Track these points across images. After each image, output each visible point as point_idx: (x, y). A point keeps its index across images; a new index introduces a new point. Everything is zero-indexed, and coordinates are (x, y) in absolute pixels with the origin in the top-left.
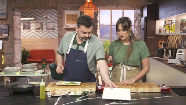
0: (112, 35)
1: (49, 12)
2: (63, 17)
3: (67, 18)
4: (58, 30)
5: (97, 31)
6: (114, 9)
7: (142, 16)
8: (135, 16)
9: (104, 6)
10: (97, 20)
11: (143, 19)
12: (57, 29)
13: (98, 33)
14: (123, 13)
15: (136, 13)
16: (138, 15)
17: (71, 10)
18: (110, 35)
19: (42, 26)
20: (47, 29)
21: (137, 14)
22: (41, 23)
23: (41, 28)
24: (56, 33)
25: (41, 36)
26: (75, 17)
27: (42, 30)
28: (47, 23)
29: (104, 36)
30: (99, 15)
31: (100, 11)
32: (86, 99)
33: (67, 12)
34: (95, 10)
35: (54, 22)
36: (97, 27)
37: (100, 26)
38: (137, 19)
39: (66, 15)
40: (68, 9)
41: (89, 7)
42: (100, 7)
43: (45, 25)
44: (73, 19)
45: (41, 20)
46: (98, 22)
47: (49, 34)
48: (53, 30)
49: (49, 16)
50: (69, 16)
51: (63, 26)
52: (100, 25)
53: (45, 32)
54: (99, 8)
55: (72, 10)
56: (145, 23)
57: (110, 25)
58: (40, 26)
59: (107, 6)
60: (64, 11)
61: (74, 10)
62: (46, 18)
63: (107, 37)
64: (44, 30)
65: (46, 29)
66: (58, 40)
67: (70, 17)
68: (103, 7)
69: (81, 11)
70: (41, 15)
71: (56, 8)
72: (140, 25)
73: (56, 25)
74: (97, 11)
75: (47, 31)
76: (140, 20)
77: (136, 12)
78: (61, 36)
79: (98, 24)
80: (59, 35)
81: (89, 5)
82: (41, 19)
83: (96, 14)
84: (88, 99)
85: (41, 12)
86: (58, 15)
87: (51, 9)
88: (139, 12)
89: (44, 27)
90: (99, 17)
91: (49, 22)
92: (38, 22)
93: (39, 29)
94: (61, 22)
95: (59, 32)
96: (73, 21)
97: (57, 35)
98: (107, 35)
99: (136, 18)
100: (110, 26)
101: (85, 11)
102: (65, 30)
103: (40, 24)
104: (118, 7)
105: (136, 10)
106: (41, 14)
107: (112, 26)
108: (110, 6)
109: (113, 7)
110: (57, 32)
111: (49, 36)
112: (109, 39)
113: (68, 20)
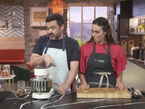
0: (84, 33)
1: (14, 9)
2: (30, 14)
3: (34, 15)
4: (25, 29)
5: (67, 30)
6: (85, 6)
7: (115, 14)
8: (107, 13)
9: (75, 2)
10: (67, 18)
11: (116, 17)
12: (23, 27)
13: (67, 32)
14: (95, 10)
15: (108, 11)
16: (111, 13)
17: (38, 7)
18: (80, 34)
19: (7, 24)
20: (13, 27)
21: (110, 11)
22: (6, 21)
23: (6, 26)
24: (22, 32)
25: (6, 34)
26: (42, 15)
27: (7, 28)
28: (13, 21)
29: (75, 35)
30: (68, 13)
31: (69, 7)
32: (51, 107)
33: (34, 10)
34: (64, 7)
35: (20, 20)
36: (67, 25)
37: (70, 25)
38: (109, 17)
39: (33, 12)
40: (36, 5)
41: (57, 4)
42: (70, 4)
43: (10, 22)
44: (41, 16)
45: (6, 18)
46: (67, 20)
47: (15, 33)
48: (19, 28)
49: (14, 13)
50: (36, 13)
51: (30, 24)
52: (70, 22)
53: (10, 30)
54: (68, 5)
55: (40, 7)
56: (118, 21)
57: (81, 23)
58: (5, 24)
59: (77, 2)
60: (31, 8)
61: (42, 7)
62: (11, 15)
63: (78, 35)
64: (9, 28)
65: (11, 27)
66: (24, 39)
67: (37, 15)
68: (73, 4)
69: (49, 9)
70: (6, 12)
71: (22, 5)
72: (113, 23)
73: (23, 23)
74: (66, 8)
75: (12, 29)
76: (112, 18)
77: (108, 9)
78: (28, 35)
79: (68, 22)
80: (25, 34)
81: (57, 2)
82: (6, 16)
83: (65, 12)
84: (54, 106)
85: (6, 8)
86: (24, 12)
87: (17, 6)
88: (112, 9)
89: (9, 25)
90: (69, 14)
91: (15, 20)
92: (3, 20)
93: (4, 27)
94: (27, 20)
95: (25, 31)
96: (41, 18)
97: (24, 34)
98: (78, 34)
99: (109, 15)
100: (81, 25)
101: (53, 8)
102: (32, 28)
103: (4, 21)
104: (89, 4)
105: (109, 7)
106: (6, 10)
107: (83, 25)
108: (81, 3)
109: (84, 4)
110: (23, 30)
111: (15, 34)
112: (80, 38)
113: (35, 18)
